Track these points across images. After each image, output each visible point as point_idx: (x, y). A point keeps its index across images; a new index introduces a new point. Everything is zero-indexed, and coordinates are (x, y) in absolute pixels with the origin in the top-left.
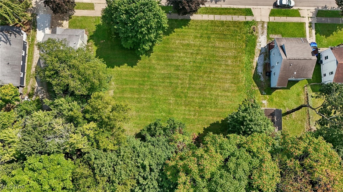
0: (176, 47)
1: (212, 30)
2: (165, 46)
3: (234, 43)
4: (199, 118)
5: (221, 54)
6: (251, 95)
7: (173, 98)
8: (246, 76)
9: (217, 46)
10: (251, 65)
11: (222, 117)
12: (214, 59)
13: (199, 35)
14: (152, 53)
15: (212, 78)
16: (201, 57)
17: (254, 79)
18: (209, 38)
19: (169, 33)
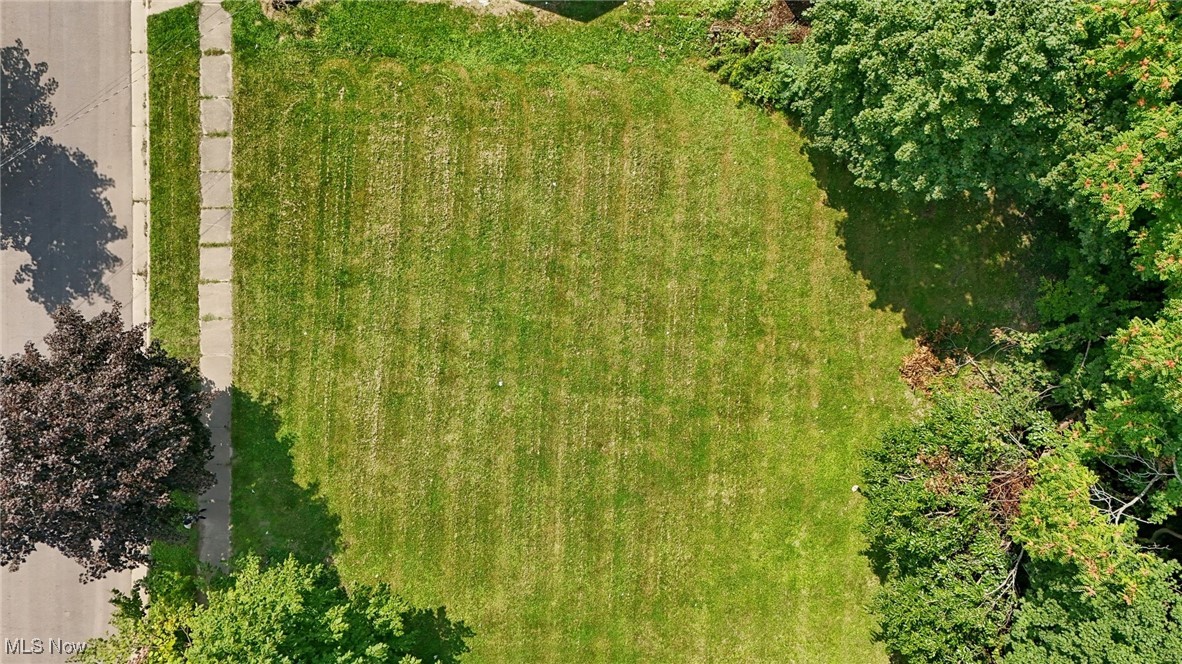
0: (405, 472)
1: (298, 260)
2: (402, 539)
3: (372, 128)
4: (817, 333)
5: (446, 208)
6: (687, 36)
7: (705, 483)
8: (573, 62)
9: (398, 230)
10: (509, 30)
11: (809, 204)
12: (475, 249)
13: (332, 338)
14: (449, 616)
15: (588, 263)
16: (462, 322)
17: (595, 16)
18: (346, 279)
19: (324, 519)
